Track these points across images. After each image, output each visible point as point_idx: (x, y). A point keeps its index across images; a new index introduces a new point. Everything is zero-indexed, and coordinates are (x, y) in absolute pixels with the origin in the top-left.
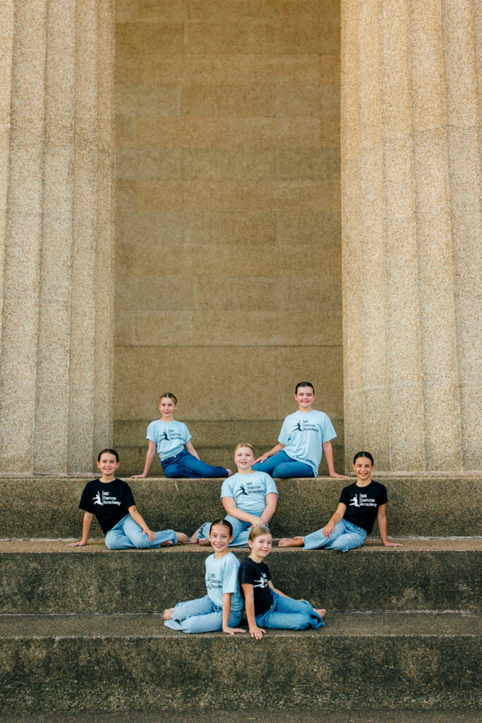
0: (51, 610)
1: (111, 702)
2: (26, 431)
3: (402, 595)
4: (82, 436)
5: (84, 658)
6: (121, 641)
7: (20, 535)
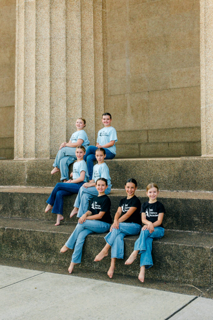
0: (30, 217)
1: (22, 256)
2: (47, 139)
3: (166, 221)
5: (14, 237)
6: (25, 231)
7: (41, 185)
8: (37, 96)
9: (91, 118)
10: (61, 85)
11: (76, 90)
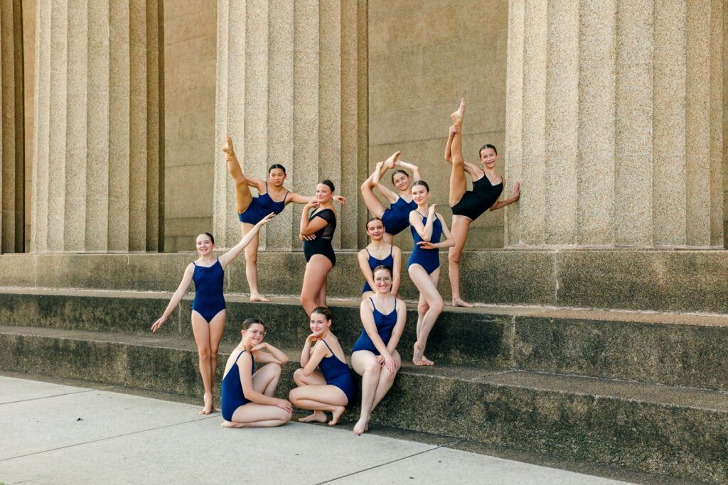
0: (614, 375)
1: (649, 464)
2: (607, 203)
5: (621, 418)
6: (656, 407)
7: (600, 305)
8: (582, 107)
10: (639, 81)
11: (672, 93)
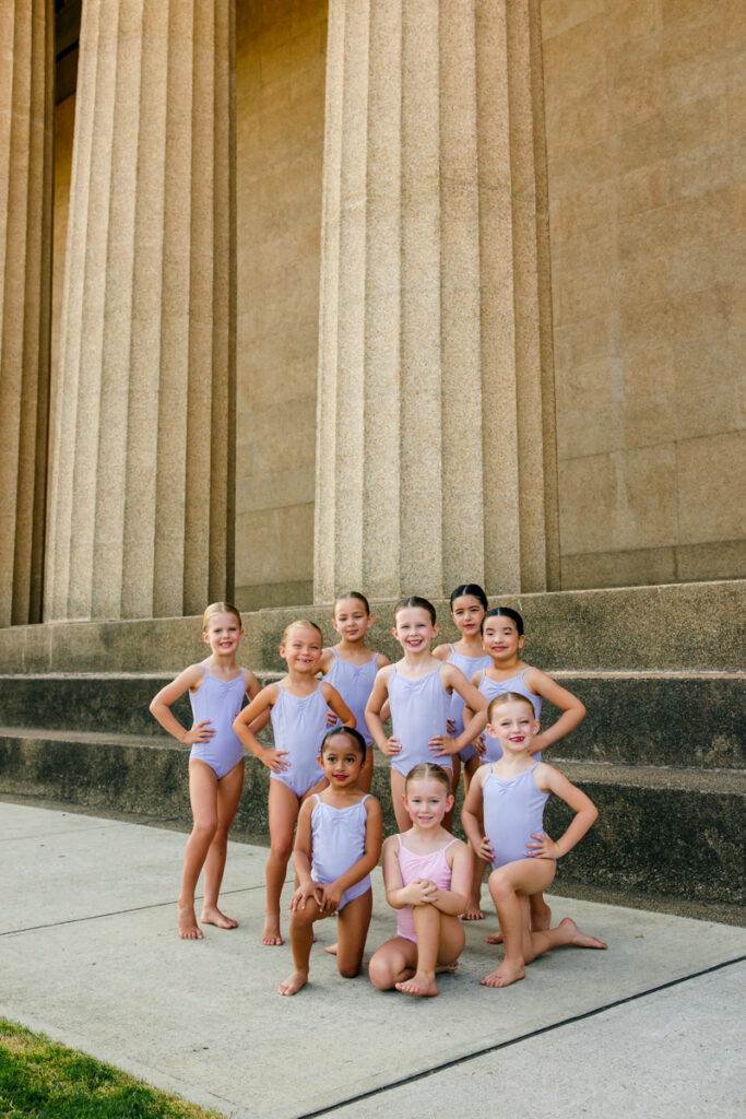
3: (710, 745)
4: (469, 552)
9: (509, 495)
